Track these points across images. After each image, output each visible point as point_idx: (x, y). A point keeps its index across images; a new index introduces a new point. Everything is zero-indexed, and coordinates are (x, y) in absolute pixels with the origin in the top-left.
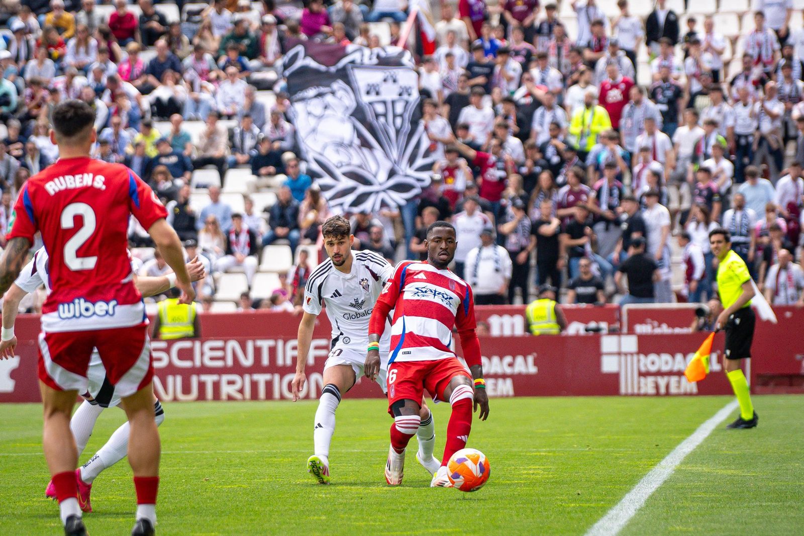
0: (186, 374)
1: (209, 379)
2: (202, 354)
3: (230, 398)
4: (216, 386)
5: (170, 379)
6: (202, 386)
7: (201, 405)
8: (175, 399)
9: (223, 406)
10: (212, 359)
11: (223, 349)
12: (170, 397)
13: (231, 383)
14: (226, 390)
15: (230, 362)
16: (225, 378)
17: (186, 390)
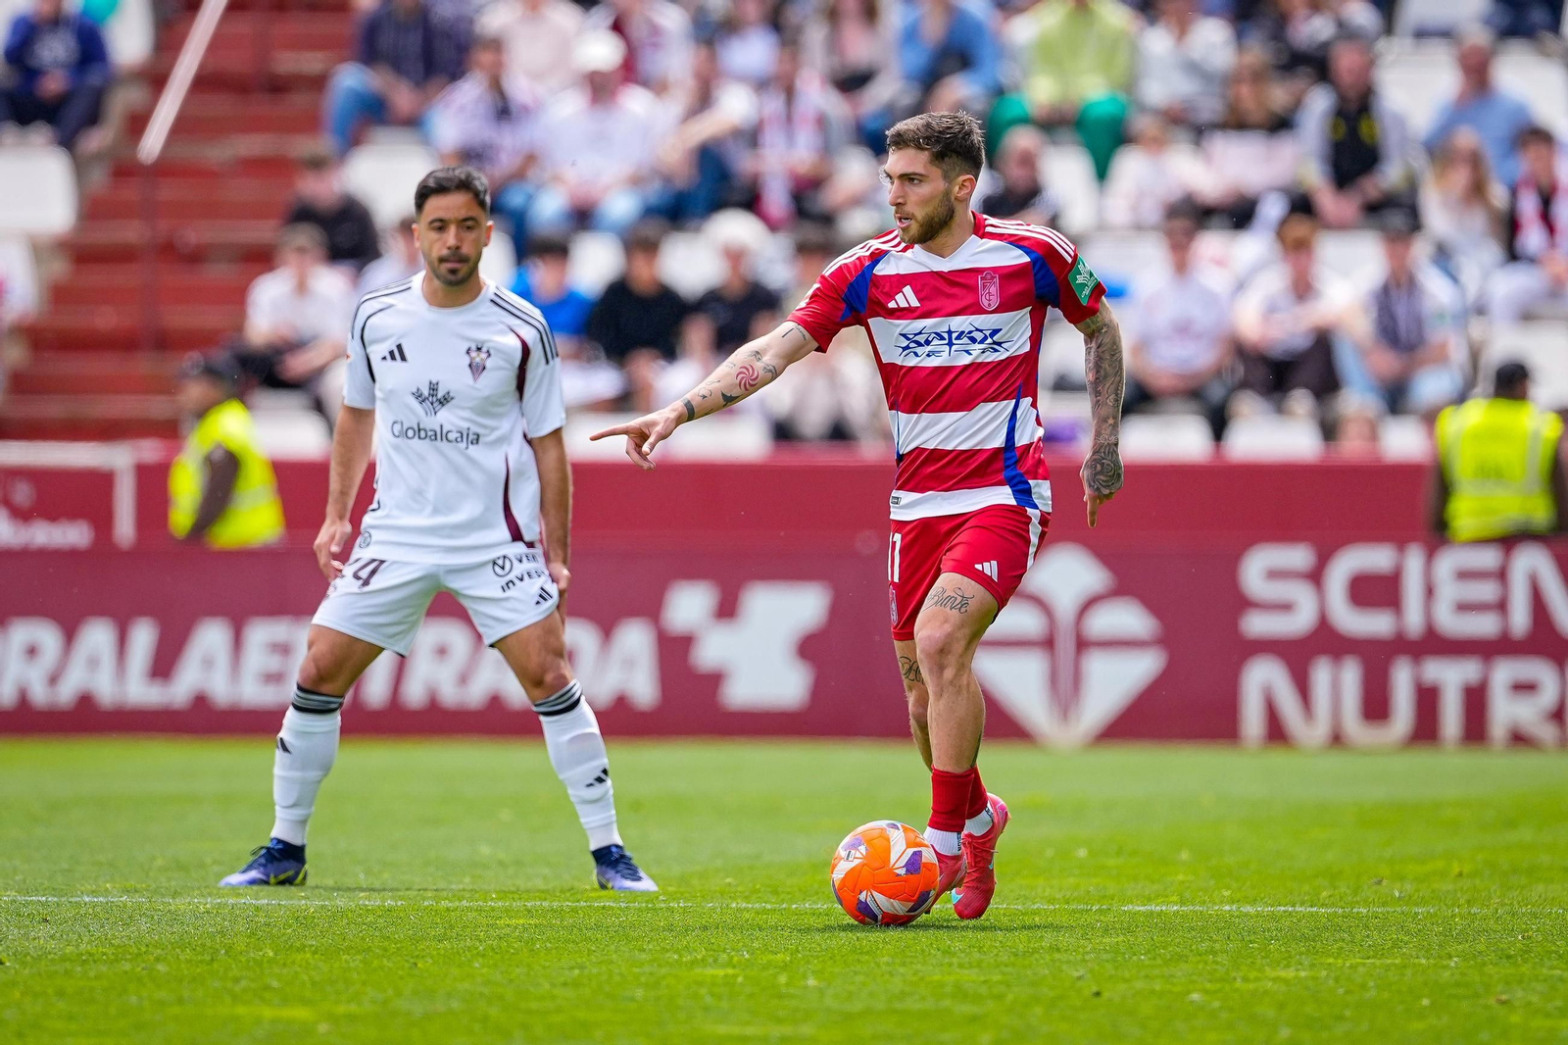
0: (1377, 657)
1: (1451, 676)
2: (1430, 592)
3: (1519, 739)
4: (1476, 700)
5: (1322, 674)
6: (1427, 699)
7: (1422, 759)
8: (1337, 739)
9: (1495, 765)
10: (1464, 607)
11: (1502, 575)
12: (1321, 729)
13: (1523, 688)
14: (1505, 711)
15: (1520, 619)
16: (1504, 672)
17: (1376, 707)
